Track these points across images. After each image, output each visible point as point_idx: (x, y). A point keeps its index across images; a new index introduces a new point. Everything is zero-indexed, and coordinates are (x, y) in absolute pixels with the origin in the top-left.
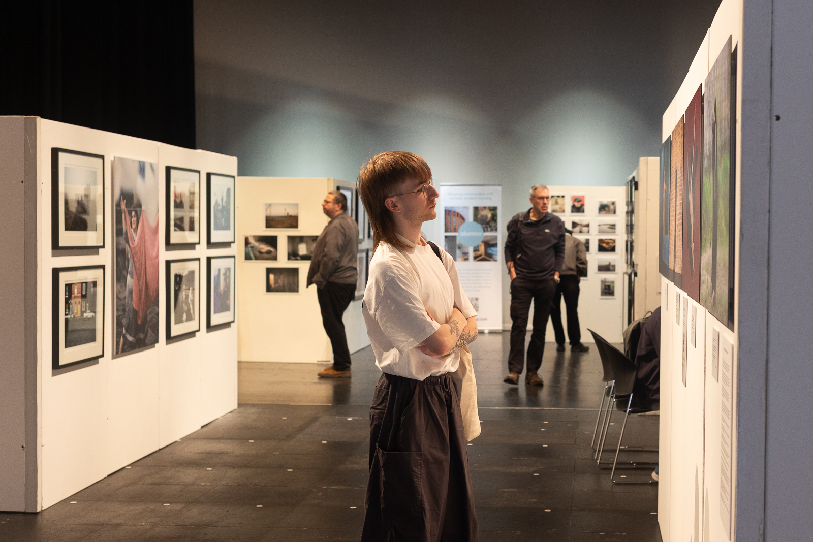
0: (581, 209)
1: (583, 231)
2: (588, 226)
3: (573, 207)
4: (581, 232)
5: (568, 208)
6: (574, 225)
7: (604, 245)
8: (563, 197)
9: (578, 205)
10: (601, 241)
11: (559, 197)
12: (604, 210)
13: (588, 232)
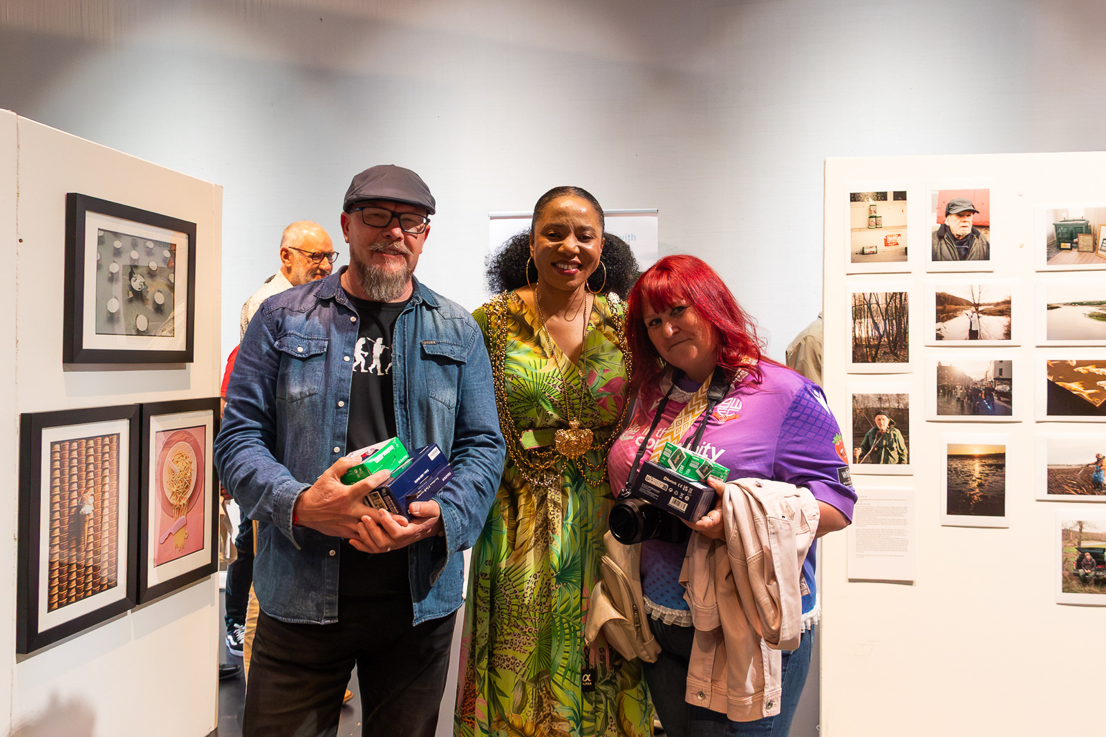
0: (976, 246)
1: (983, 332)
2: (1004, 309)
3: (943, 233)
4: (974, 335)
5: (921, 240)
6: (946, 307)
7: (1075, 387)
8: (900, 196)
9: (959, 227)
10: (1058, 370)
11: (882, 196)
12: (1074, 246)
13: (1008, 335)
